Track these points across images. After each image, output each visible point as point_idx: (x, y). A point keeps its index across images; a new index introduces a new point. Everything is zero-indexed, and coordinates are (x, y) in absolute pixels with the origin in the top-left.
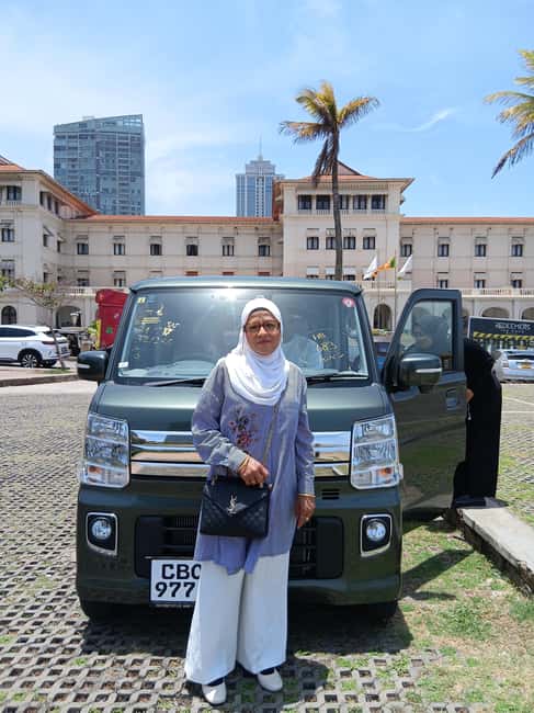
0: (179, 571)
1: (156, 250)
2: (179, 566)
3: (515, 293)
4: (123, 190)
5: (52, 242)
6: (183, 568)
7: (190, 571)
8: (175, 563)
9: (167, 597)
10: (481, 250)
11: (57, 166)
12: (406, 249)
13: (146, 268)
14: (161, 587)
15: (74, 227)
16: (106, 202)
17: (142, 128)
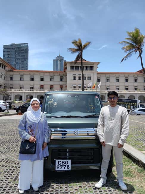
0: (62, 162)
1: (32, 79)
2: (62, 161)
3: (127, 92)
4: (23, 63)
5: (3, 77)
6: (63, 162)
7: (65, 162)
8: (61, 160)
9: (59, 169)
10: (118, 80)
11: (4, 56)
12: (99, 80)
13: (29, 84)
14: (58, 167)
15: (9, 73)
16: (17, 66)
17: (28, 47)
